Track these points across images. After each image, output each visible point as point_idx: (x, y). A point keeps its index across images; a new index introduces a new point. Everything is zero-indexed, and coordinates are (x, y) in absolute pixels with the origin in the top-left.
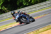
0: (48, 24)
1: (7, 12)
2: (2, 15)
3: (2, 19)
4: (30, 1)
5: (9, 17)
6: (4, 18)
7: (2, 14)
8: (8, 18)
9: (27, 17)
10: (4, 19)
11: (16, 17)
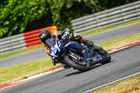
1: (97, 12)
2: (84, 20)
3: (83, 31)
5: (102, 26)
6: (88, 28)
7: (82, 16)
8: (101, 28)
9: (84, 51)
10: (88, 31)
11: (52, 48)
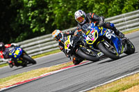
0: (98, 84)
4: (48, 22)
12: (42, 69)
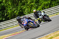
12: (4, 36)
